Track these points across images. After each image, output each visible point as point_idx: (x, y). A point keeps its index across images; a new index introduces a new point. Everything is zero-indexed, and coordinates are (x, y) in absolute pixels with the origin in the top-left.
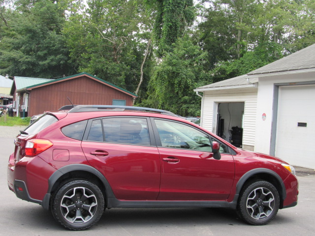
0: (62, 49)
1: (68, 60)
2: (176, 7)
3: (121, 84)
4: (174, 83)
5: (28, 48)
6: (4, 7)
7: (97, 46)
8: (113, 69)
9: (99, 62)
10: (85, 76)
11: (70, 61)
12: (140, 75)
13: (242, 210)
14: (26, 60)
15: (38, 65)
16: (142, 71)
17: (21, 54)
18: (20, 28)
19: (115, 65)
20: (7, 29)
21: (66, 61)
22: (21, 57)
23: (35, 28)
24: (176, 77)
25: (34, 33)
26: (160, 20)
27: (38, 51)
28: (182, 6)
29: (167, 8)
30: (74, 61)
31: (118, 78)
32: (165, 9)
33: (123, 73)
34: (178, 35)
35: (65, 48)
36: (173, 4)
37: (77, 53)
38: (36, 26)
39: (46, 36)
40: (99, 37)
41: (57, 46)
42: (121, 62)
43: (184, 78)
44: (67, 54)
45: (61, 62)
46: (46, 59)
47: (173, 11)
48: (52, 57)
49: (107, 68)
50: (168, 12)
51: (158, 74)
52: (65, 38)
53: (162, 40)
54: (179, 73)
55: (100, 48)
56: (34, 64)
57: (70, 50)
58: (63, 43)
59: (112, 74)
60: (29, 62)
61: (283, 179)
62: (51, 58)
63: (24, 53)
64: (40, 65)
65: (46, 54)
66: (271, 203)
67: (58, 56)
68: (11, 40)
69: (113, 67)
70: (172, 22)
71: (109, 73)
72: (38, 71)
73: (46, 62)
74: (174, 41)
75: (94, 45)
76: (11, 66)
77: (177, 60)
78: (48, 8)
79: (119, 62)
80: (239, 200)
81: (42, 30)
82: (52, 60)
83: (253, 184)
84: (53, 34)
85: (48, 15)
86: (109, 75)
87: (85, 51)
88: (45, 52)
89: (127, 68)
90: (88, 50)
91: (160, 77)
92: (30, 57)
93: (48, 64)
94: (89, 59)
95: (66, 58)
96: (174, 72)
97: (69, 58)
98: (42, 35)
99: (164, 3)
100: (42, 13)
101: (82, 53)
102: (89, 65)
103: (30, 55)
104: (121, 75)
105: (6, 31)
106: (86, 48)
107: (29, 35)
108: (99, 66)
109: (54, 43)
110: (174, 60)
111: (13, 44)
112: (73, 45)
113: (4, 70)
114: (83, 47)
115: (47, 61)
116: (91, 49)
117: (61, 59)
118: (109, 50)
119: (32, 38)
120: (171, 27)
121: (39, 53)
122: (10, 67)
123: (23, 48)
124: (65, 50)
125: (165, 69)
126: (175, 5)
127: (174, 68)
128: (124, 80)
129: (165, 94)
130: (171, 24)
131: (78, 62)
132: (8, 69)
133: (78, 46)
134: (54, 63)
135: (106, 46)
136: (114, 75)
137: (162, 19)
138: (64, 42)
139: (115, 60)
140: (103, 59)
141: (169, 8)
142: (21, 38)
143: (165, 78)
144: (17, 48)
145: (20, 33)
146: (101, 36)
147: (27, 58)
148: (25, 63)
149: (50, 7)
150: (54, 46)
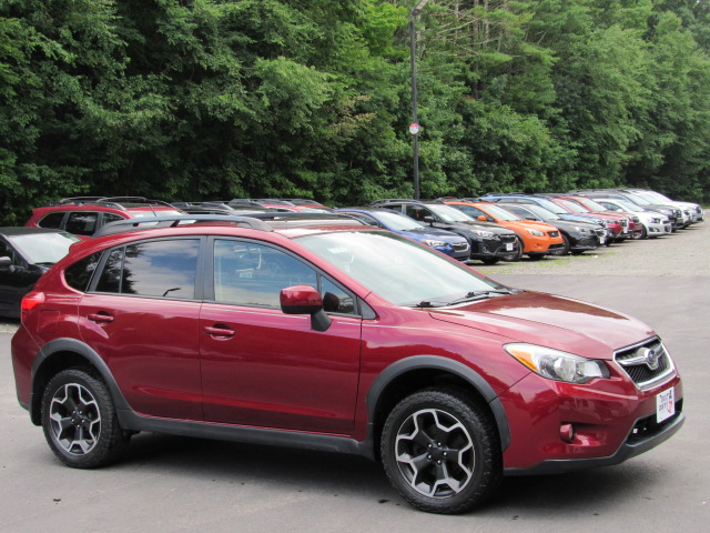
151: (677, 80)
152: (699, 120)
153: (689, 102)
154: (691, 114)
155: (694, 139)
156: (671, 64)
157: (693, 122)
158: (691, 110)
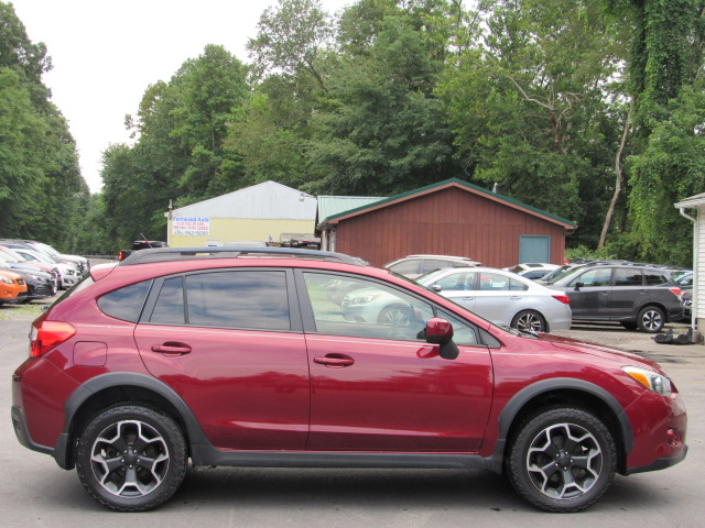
0: (439, 131)
1: (453, 153)
2: (676, 14)
3: (571, 200)
4: (677, 192)
5: (366, 134)
6: (315, 48)
7: (513, 118)
8: (551, 167)
9: (519, 153)
10: (454, 187)
11: (456, 156)
12: (615, 178)
13: (517, 475)
14: (362, 158)
15: (389, 168)
16: (617, 167)
17: (350, 145)
18: (348, 90)
19: (555, 159)
20: (323, 95)
21: (448, 156)
22: (351, 154)
23: (379, 88)
24: (680, 177)
25: (377, 99)
26: (641, 49)
27: (386, 138)
28: (689, 12)
29: (654, 18)
30: (465, 155)
31: (564, 187)
32: (650, 23)
33: (573, 175)
34: (683, 79)
35: (446, 126)
36: (667, 8)
37: (471, 136)
38: (382, 82)
39: (404, 103)
40: (515, 96)
41: (428, 123)
42: (569, 152)
43: (699, 179)
44: (449, 140)
45: (439, 159)
46: (406, 155)
47: (669, 25)
48: (418, 149)
49: (537, 166)
50: (657, 27)
51: (639, 172)
52: (443, 105)
53: (646, 94)
54: (687, 168)
55: (520, 123)
56: (379, 167)
57: (453, 132)
58: (439, 116)
59: (549, 179)
60: (368, 162)
61: (624, 405)
62: (416, 151)
63: (357, 143)
64: (392, 168)
65: (404, 145)
66: (593, 460)
67: (431, 147)
68: (330, 117)
69: (550, 162)
70: (668, 51)
71: (541, 177)
72: (390, 181)
73: (405, 161)
74: (674, 94)
75: (505, 116)
76: (332, 174)
77: (682, 136)
78: (406, 43)
79: (565, 151)
80: (507, 452)
81: (394, 91)
82: (418, 156)
83: (541, 416)
84: (416, 98)
85: (405, 59)
86: (541, 182)
87: (486, 131)
88: (404, 138)
89: (582, 162)
90: (493, 128)
91: (644, 179)
92: (370, 151)
93: (411, 164)
94: (496, 148)
95: (448, 149)
96: (675, 166)
97: (455, 149)
98: (394, 103)
99: (647, 9)
100: (392, 54)
101: (479, 136)
102: (496, 162)
103: (370, 147)
104: (569, 180)
105: (319, 99)
106: (488, 124)
107: (365, 104)
108: (519, 163)
109: (420, 117)
110: (674, 139)
111: (334, 125)
112: (461, 119)
113: (318, 183)
114: (483, 122)
115: (408, 159)
116: (500, 126)
117: (439, 153)
118: (541, 126)
119: (373, 109)
120: (665, 61)
121: (390, 142)
122: (330, 177)
123: (355, 133)
124: (444, 130)
125: (654, 159)
126: (675, 11)
127: (676, 156)
128: (576, 191)
129: (659, 218)
130: (665, 55)
131: (472, 155)
132: (325, 181)
133: (471, 121)
134: (423, 162)
135: (534, 117)
136: (554, 180)
137: (644, 45)
138: (443, 114)
139: (554, 147)
140: (526, 147)
141: (659, 18)
142: (349, 112)
143: (654, 181)
144: (343, 133)
145: (348, 102)
146: (520, 94)
147: (363, 154)
148: (359, 165)
149: (408, 39)
150: (420, 125)
151: (13, 135)
152: (29, 176)
153: (22, 158)
154: (23, 170)
155: (22, 195)
156: (10, 119)
157: (24, 177)
158: (23, 166)
